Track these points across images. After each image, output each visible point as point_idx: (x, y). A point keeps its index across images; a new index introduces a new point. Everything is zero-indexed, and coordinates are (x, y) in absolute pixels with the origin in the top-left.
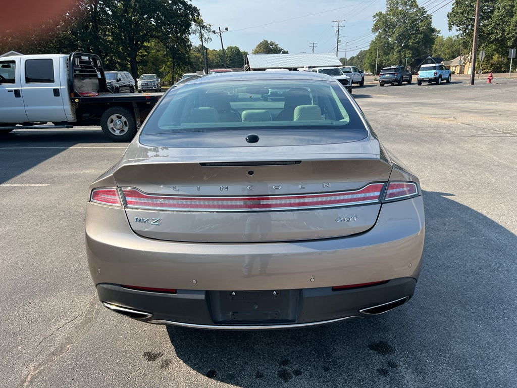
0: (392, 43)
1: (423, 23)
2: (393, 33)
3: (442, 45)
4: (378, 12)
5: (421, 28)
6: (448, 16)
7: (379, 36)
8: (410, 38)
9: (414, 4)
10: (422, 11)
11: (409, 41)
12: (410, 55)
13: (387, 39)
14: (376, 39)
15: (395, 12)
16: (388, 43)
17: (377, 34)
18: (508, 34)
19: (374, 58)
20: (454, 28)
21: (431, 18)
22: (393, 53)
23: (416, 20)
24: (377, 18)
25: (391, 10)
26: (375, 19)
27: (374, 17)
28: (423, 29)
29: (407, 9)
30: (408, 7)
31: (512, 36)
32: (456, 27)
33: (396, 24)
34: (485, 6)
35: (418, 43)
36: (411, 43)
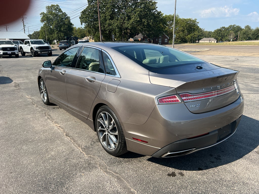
0: (53, 29)
1: (66, 20)
2: (53, 24)
3: (76, 31)
4: (42, 12)
5: (66, 23)
6: (80, 18)
7: (45, 25)
8: (61, 27)
9: (60, 11)
10: (65, 14)
11: (61, 28)
12: (63, 35)
13: (50, 26)
14: (44, 26)
15: (51, 13)
16: (51, 28)
17: (44, 23)
18: (106, 28)
19: (44, 36)
20: (83, 24)
21: (70, 18)
22: (54, 34)
23: (63, 18)
24: (42, 15)
25: (49, 12)
26: (41, 16)
27: (41, 14)
28: (67, 23)
29: (57, 13)
30: (58, 12)
31: (108, 29)
32: (84, 24)
33: (53, 19)
34: (95, 15)
35: (66, 29)
36: (62, 29)
